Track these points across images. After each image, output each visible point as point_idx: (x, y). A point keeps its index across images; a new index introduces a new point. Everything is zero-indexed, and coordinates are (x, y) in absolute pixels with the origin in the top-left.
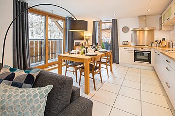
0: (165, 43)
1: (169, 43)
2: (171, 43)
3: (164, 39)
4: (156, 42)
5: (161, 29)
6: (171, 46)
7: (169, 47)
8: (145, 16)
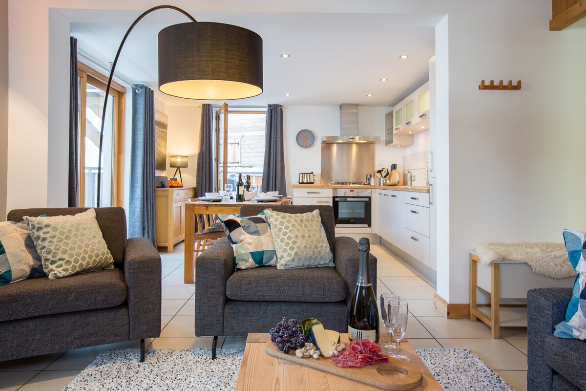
0: (396, 177)
1: (405, 176)
2: (409, 175)
3: (394, 167)
4: (379, 175)
5: (389, 142)
6: (409, 183)
7: (405, 184)
8: (357, 105)
